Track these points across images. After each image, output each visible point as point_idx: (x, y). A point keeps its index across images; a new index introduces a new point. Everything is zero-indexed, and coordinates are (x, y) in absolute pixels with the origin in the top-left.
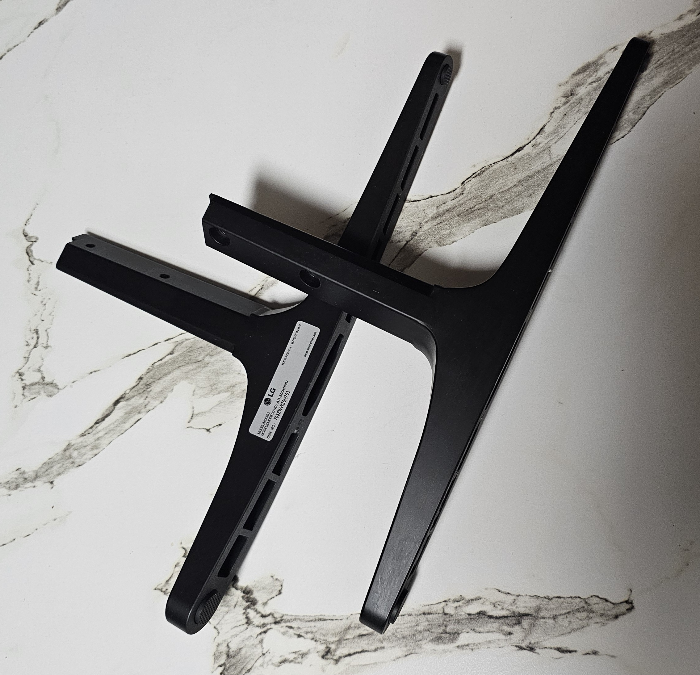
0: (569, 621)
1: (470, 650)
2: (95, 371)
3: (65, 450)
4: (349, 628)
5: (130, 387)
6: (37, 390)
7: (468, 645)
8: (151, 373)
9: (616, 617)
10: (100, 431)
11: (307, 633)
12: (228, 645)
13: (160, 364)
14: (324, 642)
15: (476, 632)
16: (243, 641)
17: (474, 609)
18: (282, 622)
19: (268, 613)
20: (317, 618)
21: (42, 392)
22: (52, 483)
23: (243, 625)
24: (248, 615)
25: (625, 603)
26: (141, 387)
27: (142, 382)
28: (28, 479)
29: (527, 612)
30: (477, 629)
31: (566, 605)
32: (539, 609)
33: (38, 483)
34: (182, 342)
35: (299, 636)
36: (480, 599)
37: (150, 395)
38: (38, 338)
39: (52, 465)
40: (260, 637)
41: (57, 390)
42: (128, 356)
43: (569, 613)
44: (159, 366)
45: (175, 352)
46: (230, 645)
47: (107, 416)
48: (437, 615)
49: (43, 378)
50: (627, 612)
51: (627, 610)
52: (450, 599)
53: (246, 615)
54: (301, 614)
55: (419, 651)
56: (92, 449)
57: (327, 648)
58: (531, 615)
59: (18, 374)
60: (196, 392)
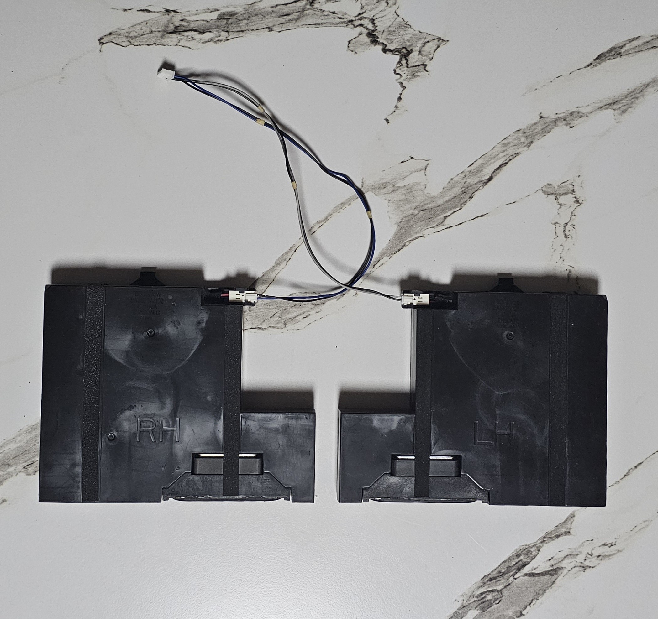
0: (142, 30)
1: (209, 8)
2: (511, 204)
3: (532, 142)
4: (297, 20)
5: (479, 191)
6: (561, 189)
7: (211, 12)
8: (462, 201)
9: (110, 34)
10: (502, 157)
11: (328, 15)
12: (388, 4)
13: (455, 208)
14: (315, 9)
15: (206, 20)
16: (376, 7)
17: (208, 36)
18: (347, 22)
19: (358, 28)
20: (321, 25)
21: (556, 187)
22: (541, 117)
23: (377, 19)
24: (373, 25)
25: (104, 42)
26: (470, 191)
27: (470, 195)
28: (563, 120)
29: (170, 35)
30: (205, 22)
31: (144, 41)
32: (162, 37)
33: (554, 117)
34: (437, 225)
35: (333, 13)
36: (203, 42)
37: (462, 185)
38: (564, 231)
39: (542, 131)
40: (363, 11)
41: (544, 189)
42: (483, 215)
43: (142, 35)
44: (455, 207)
45: (443, 218)
46: (386, 4)
47: (497, 169)
48: (233, 31)
49: (556, 199)
50: (103, 37)
51: (103, 38)
52: (224, 41)
53: (375, 25)
54: (333, 28)
55: (245, 6)
56: (508, 143)
57: (313, 6)
58: (168, 33)
59: (580, 202)
60: (423, 187)
